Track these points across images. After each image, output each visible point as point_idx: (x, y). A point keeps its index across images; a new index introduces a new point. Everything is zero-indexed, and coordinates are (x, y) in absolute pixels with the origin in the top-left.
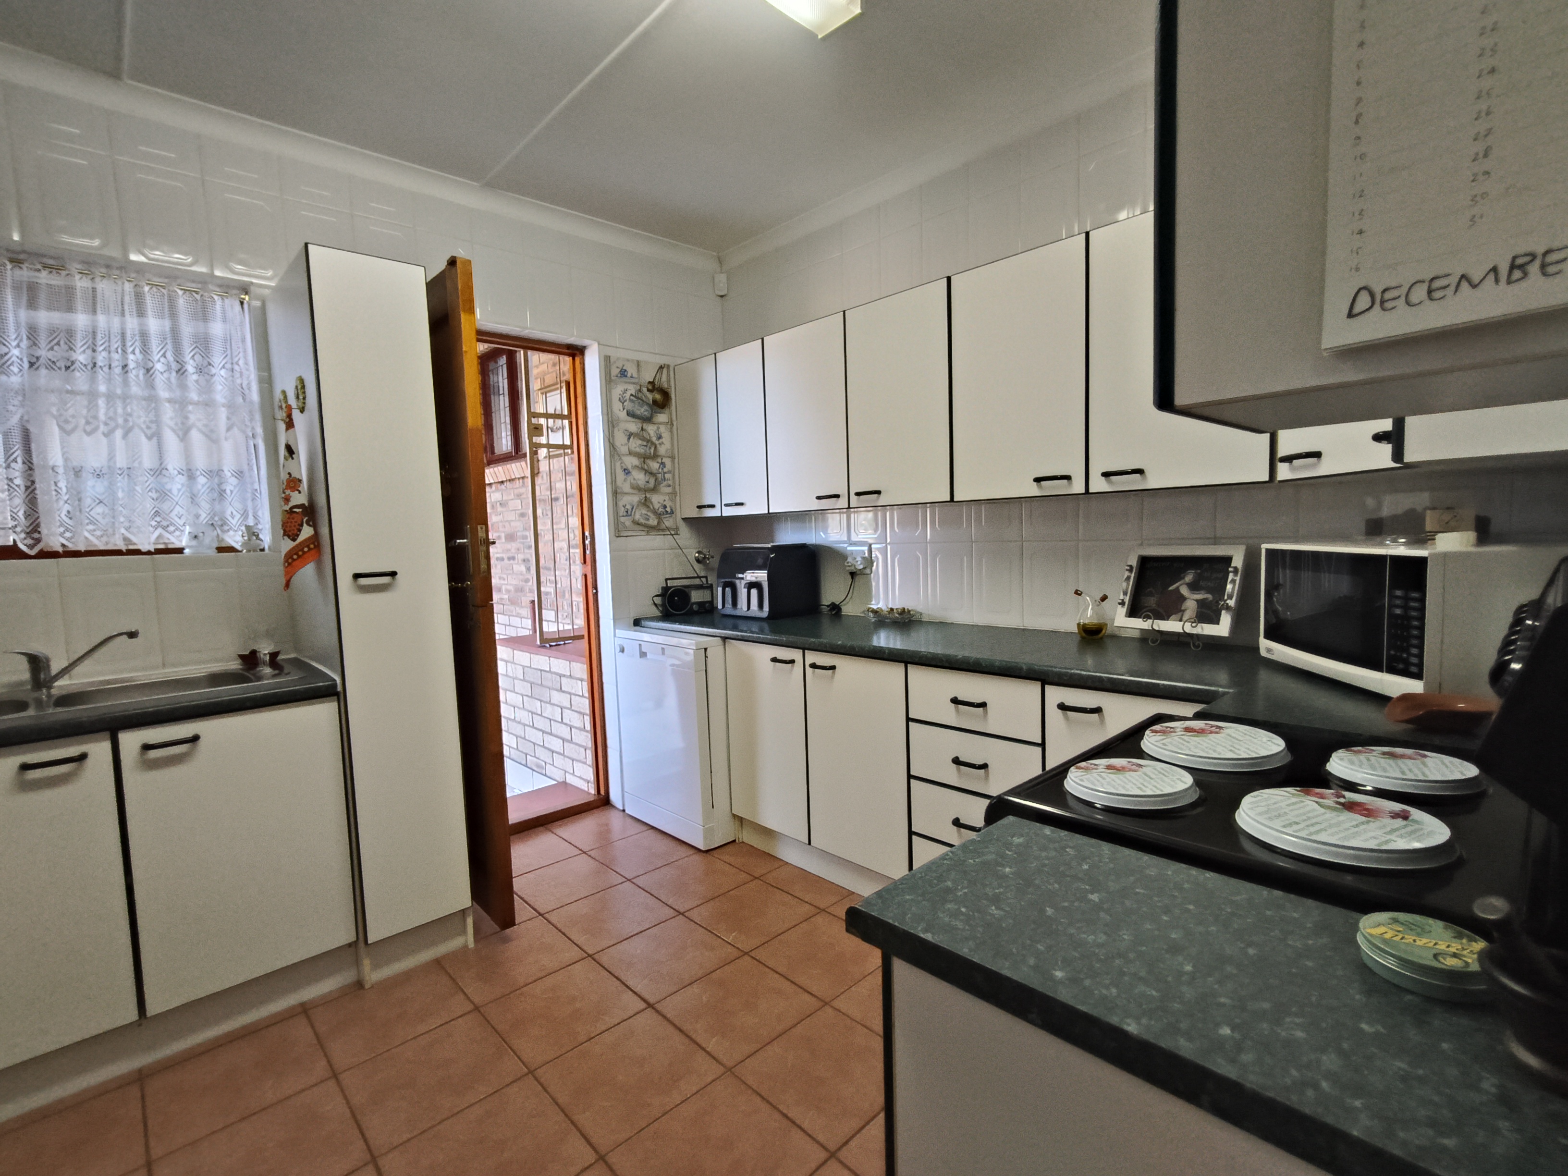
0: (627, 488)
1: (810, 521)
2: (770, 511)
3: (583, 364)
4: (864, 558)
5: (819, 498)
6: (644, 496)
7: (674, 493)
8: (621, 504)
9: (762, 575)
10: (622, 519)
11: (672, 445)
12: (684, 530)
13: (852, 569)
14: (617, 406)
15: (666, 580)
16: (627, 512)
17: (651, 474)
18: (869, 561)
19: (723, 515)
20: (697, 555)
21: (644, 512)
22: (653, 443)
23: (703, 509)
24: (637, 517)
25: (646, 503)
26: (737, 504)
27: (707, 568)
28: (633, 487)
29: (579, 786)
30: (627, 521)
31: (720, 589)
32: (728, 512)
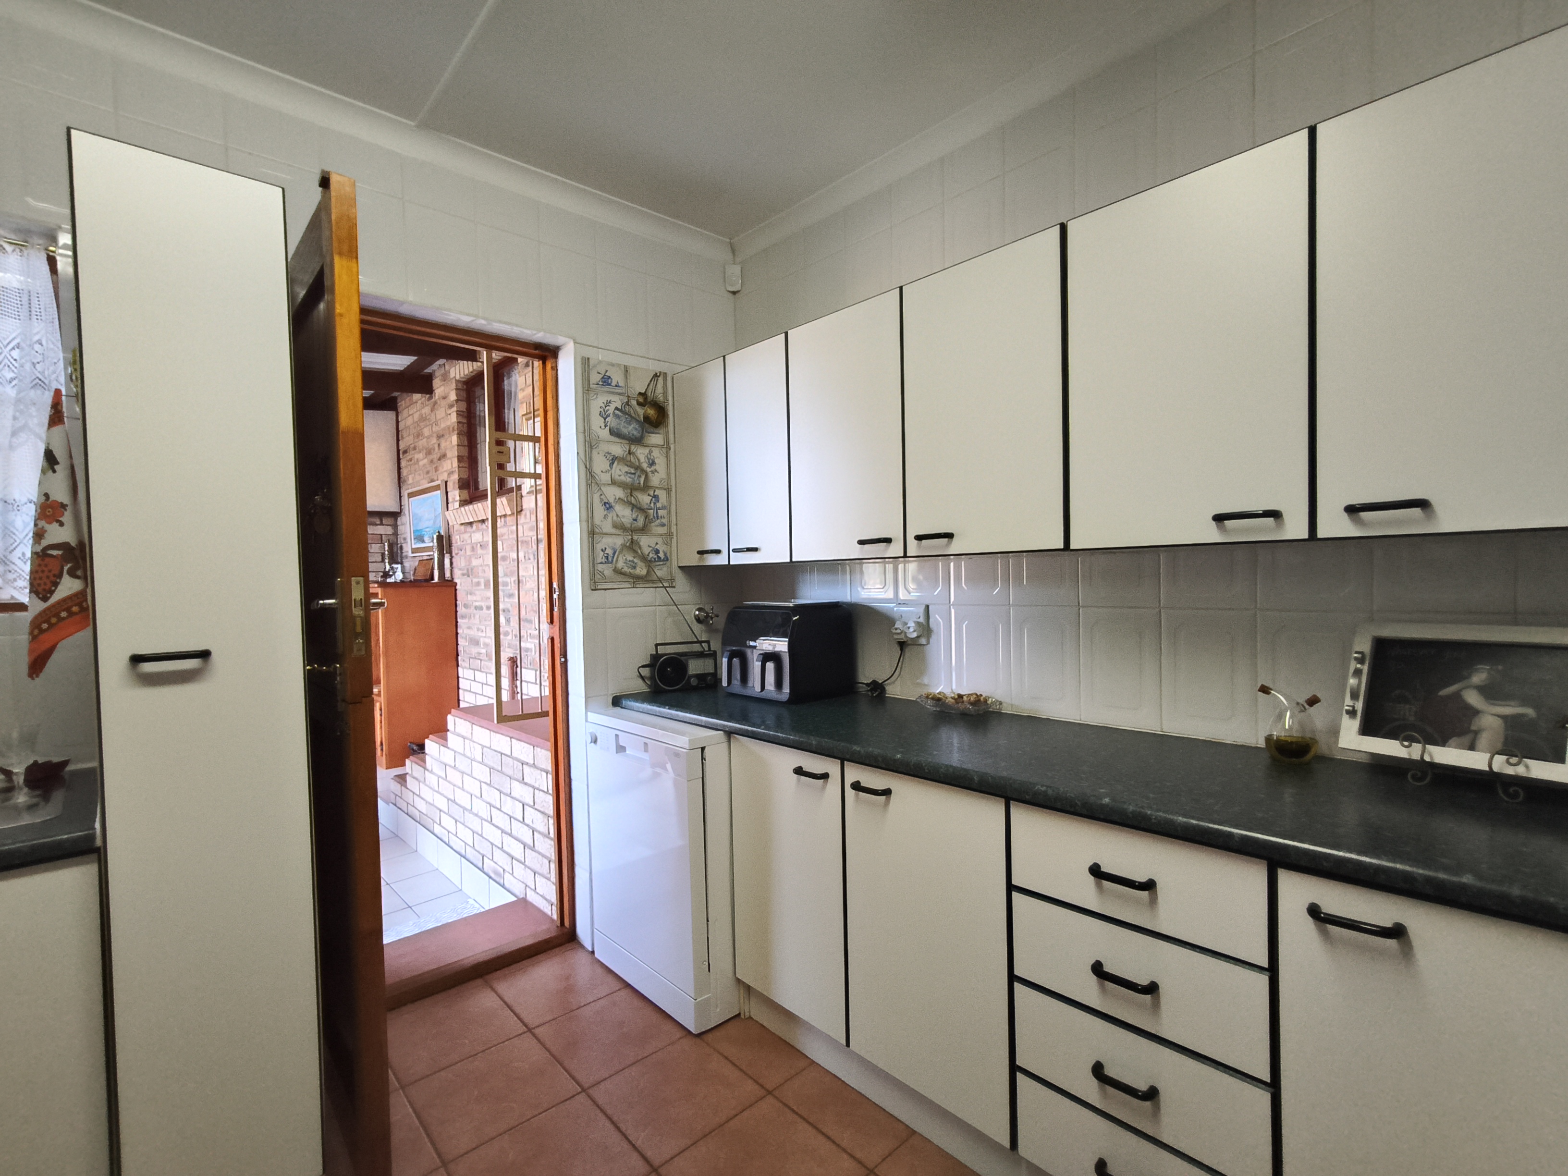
0: (607, 527)
1: (844, 572)
2: (794, 560)
3: (555, 368)
4: (918, 624)
5: (862, 542)
6: (630, 537)
7: (670, 534)
8: (599, 547)
9: (781, 645)
10: (600, 567)
11: (668, 474)
12: (681, 581)
13: (902, 637)
14: (597, 422)
15: (657, 645)
16: (607, 558)
17: (641, 510)
18: (926, 629)
19: (731, 563)
20: (697, 613)
21: (630, 558)
22: (643, 471)
23: (705, 555)
24: (620, 564)
25: (632, 546)
26: (749, 550)
27: (711, 629)
28: (615, 526)
29: (542, 908)
30: (608, 570)
31: (725, 660)
32: (738, 559)
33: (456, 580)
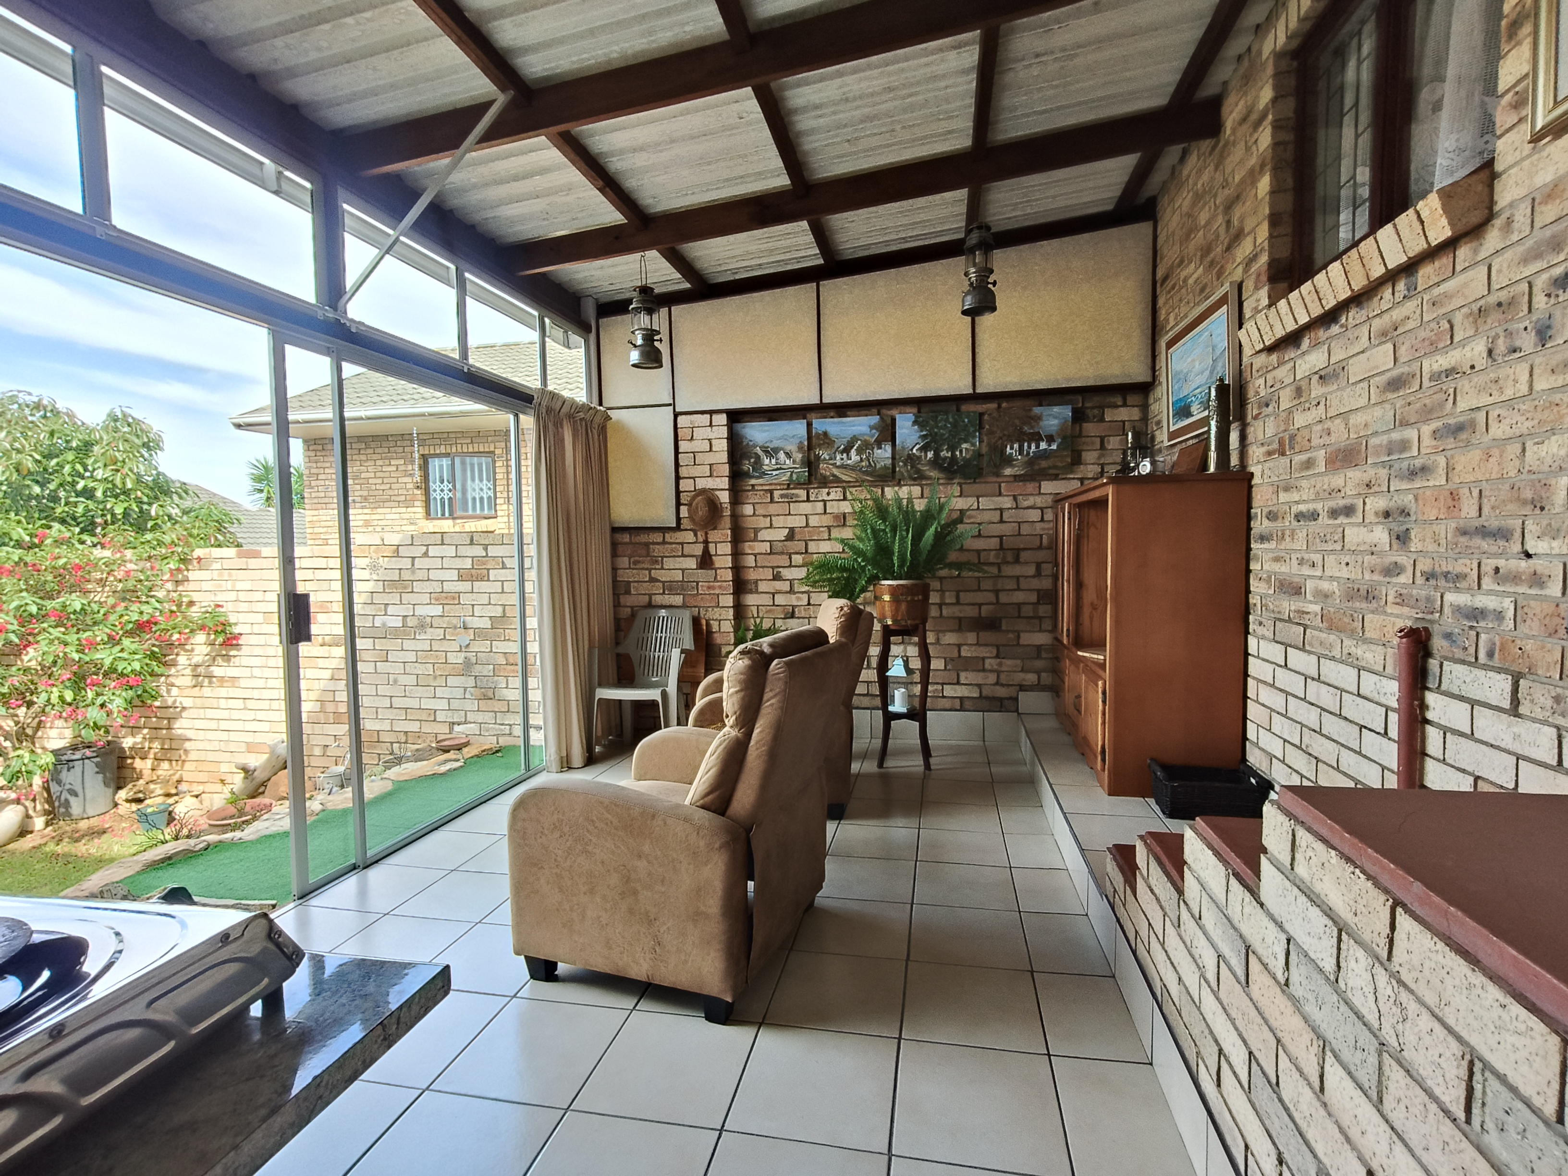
33: (1252, 469)
